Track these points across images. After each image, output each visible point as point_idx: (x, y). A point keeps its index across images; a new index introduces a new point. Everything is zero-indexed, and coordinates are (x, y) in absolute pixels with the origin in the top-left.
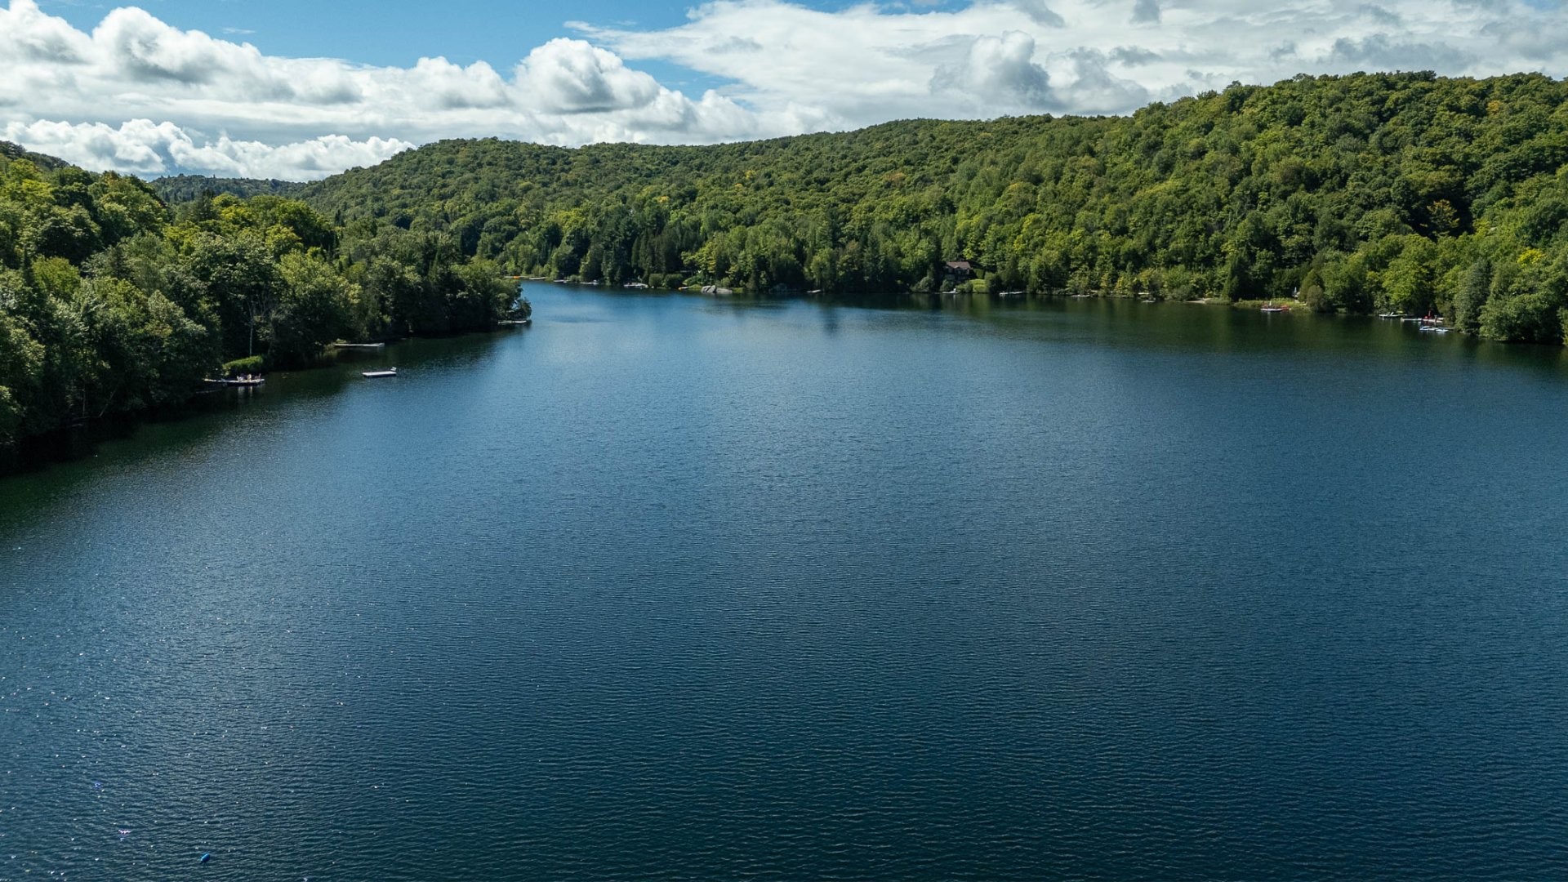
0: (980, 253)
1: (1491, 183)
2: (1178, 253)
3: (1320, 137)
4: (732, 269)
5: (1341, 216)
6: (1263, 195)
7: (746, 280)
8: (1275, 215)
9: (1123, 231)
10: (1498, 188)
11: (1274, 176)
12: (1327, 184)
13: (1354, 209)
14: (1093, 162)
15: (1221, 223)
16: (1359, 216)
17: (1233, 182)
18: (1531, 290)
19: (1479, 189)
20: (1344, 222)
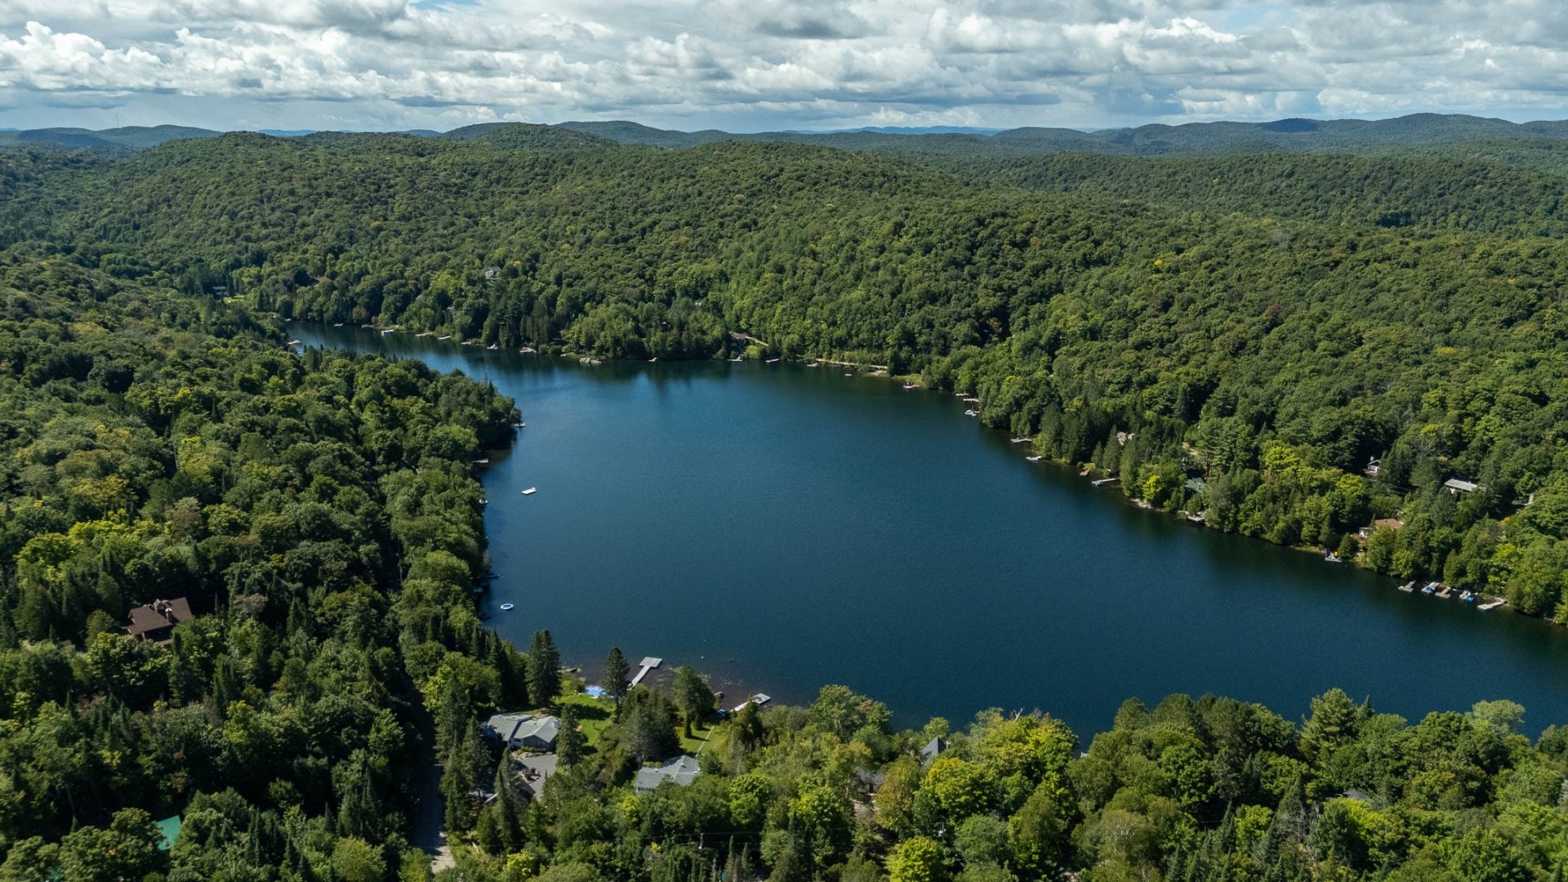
0: (751, 326)
1: (1020, 305)
2: (864, 340)
3: (940, 265)
4: (597, 344)
5: (946, 326)
6: (908, 306)
7: (607, 350)
8: (913, 320)
9: (834, 323)
10: (1022, 309)
11: (915, 292)
12: (941, 301)
13: (952, 322)
14: (816, 265)
15: (886, 323)
16: (954, 326)
17: (894, 295)
18: (1001, 406)
19: (1014, 308)
20: (947, 329)
